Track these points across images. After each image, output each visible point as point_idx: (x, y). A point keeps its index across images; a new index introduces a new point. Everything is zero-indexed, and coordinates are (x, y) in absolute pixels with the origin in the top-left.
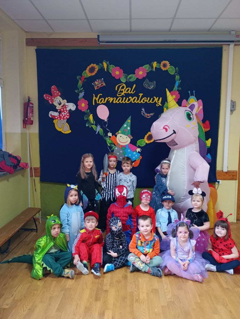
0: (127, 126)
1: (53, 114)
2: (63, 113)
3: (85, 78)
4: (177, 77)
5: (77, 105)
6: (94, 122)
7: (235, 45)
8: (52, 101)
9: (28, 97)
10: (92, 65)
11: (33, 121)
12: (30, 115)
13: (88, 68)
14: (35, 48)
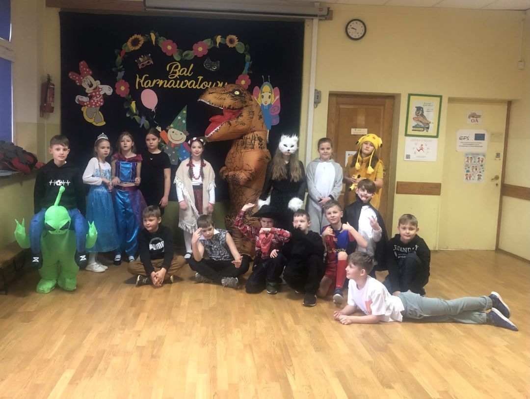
0: (181, 118)
1: (80, 99)
2: (95, 99)
3: (126, 53)
4: (248, 57)
5: (114, 89)
6: (138, 111)
7: (320, 20)
8: (81, 81)
9: (47, 75)
10: (136, 36)
11: (53, 107)
12: (49, 99)
13: (131, 39)
14: (59, 10)
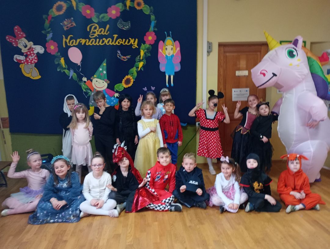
0: (103, 69)
1: (18, 58)
2: (30, 57)
4: (153, 17)
5: (45, 48)
6: (67, 66)
8: (17, 43)
10: (59, 3)
13: (55, 6)
